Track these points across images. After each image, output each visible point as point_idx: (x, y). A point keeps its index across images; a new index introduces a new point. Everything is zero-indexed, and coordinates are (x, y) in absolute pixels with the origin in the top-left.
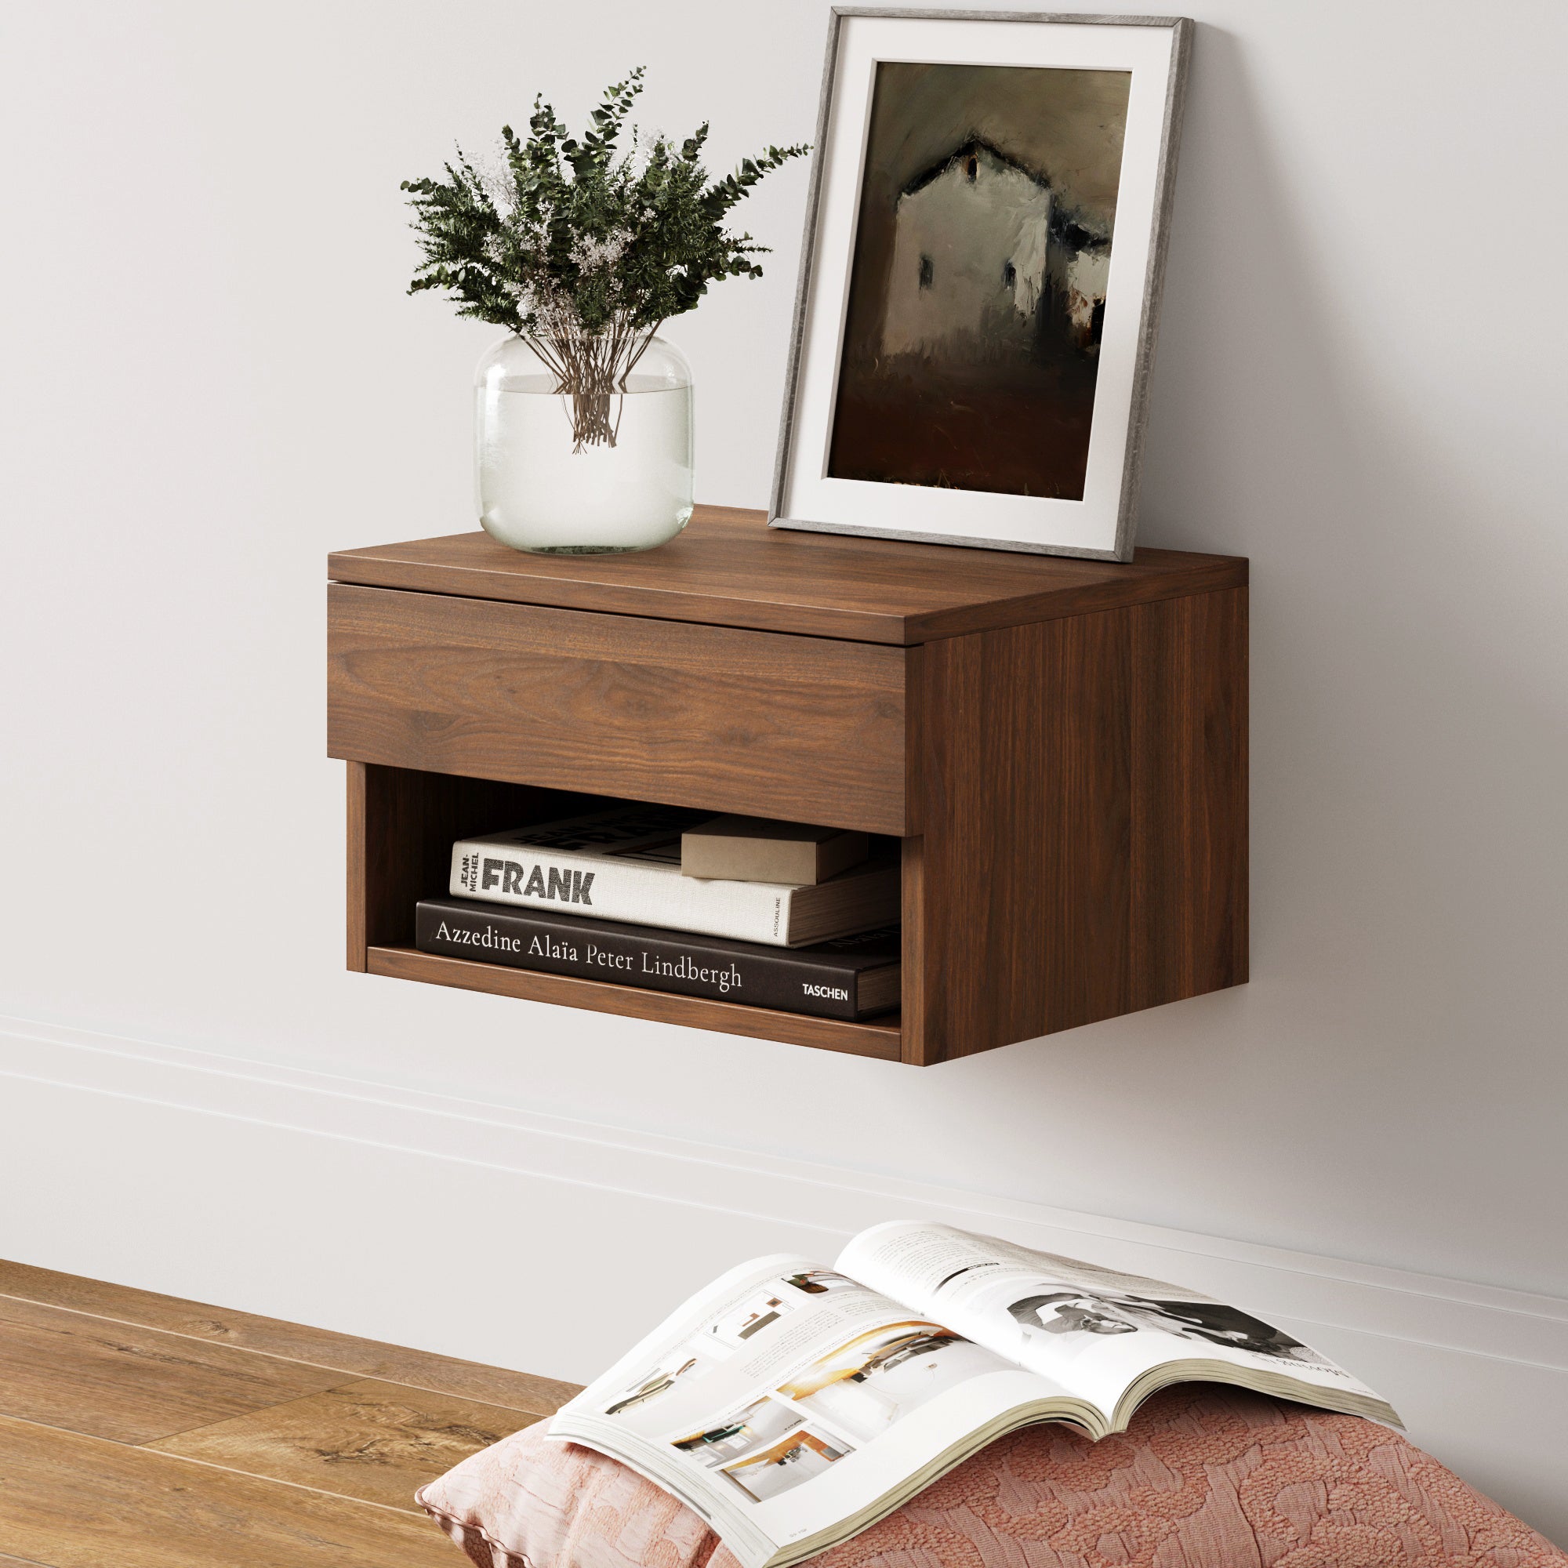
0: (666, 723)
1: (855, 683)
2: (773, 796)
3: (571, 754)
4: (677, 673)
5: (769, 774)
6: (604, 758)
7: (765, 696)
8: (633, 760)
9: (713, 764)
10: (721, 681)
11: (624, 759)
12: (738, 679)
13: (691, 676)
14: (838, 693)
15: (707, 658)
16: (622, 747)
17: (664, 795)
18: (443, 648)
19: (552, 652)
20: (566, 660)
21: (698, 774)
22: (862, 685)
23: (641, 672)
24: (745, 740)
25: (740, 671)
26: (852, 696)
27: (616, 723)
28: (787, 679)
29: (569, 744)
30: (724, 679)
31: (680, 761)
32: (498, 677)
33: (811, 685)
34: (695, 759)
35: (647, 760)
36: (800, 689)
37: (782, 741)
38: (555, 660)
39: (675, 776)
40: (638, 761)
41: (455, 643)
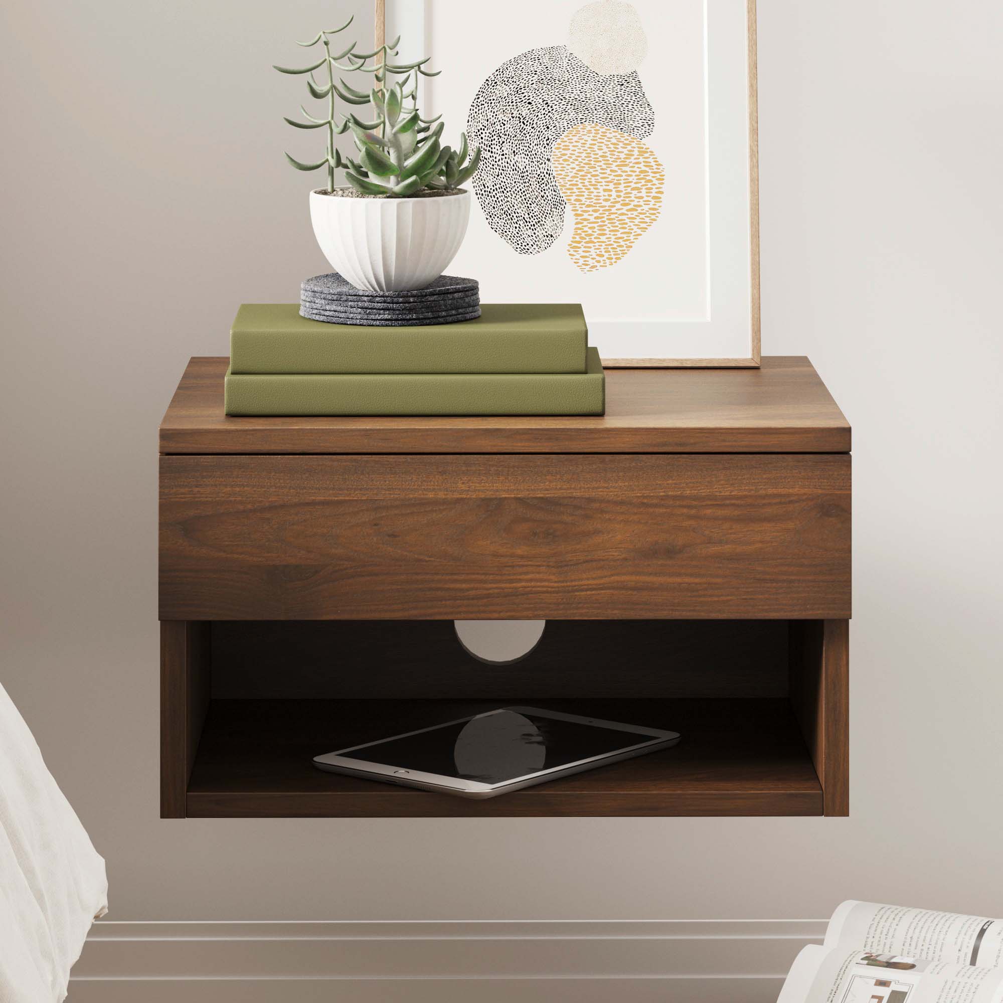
0: (578, 547)
1: (796, 490)
2: (702, 599)
3: (464, 586)
4: (590, 500)
5: (697, 580)
6: (503, 585)
7: (693, 512)
8: (539, 584)
9: (634, 578)
10: (643, 503)
11: (529, 584)
12: (662, 499)
13: (608, 502)
14: (777, 500)
15: (627, 484)
16: (527, 573)
17: (575, 611)
18: (308, 504)
19: (441, 495)
20: (459, 501)
21: (614, 588)
22: (803, 491)
23: (549, 504)
24: (670, 552)
25: (664, 492)
26: (791, 502)
27: (519, 552)
28: (718, 494)
29: (463, 577)
30: (645, 501)
31: (594, 579)
32: (375, 525)
33: (746, 496)
34: (612, 575)
35: (556, 582)
36: (733, 502)
37: (714, 549)
38: (444, 502)
39: (589, 593)
40: (546, 584)
41: (323, 498)
